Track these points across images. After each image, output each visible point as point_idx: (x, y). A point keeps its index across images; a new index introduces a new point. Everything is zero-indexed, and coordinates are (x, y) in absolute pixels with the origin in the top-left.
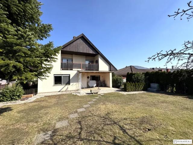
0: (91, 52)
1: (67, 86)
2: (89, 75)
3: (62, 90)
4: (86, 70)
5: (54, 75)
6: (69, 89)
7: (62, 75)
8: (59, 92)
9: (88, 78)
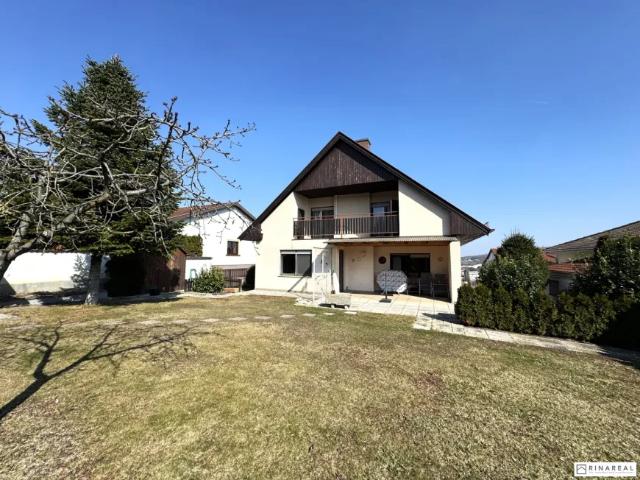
0: (371, 177)
1: (305, 280)
2: (386, 253)
3: (295, 289)
4: (372, 236)
5: (281, 251)
6: (309, 289)
7: (296, 251)
8: (289, 291)
9: (382, 260)
